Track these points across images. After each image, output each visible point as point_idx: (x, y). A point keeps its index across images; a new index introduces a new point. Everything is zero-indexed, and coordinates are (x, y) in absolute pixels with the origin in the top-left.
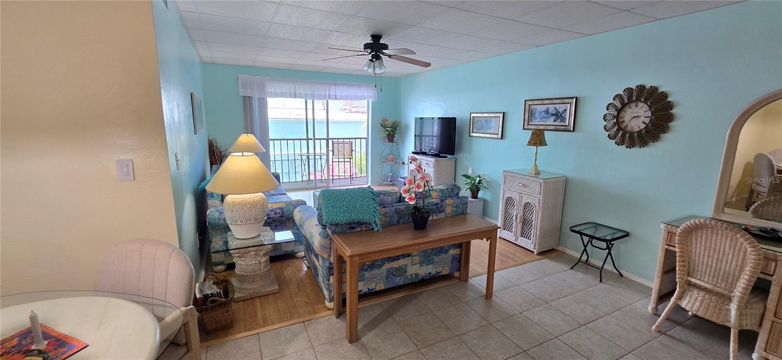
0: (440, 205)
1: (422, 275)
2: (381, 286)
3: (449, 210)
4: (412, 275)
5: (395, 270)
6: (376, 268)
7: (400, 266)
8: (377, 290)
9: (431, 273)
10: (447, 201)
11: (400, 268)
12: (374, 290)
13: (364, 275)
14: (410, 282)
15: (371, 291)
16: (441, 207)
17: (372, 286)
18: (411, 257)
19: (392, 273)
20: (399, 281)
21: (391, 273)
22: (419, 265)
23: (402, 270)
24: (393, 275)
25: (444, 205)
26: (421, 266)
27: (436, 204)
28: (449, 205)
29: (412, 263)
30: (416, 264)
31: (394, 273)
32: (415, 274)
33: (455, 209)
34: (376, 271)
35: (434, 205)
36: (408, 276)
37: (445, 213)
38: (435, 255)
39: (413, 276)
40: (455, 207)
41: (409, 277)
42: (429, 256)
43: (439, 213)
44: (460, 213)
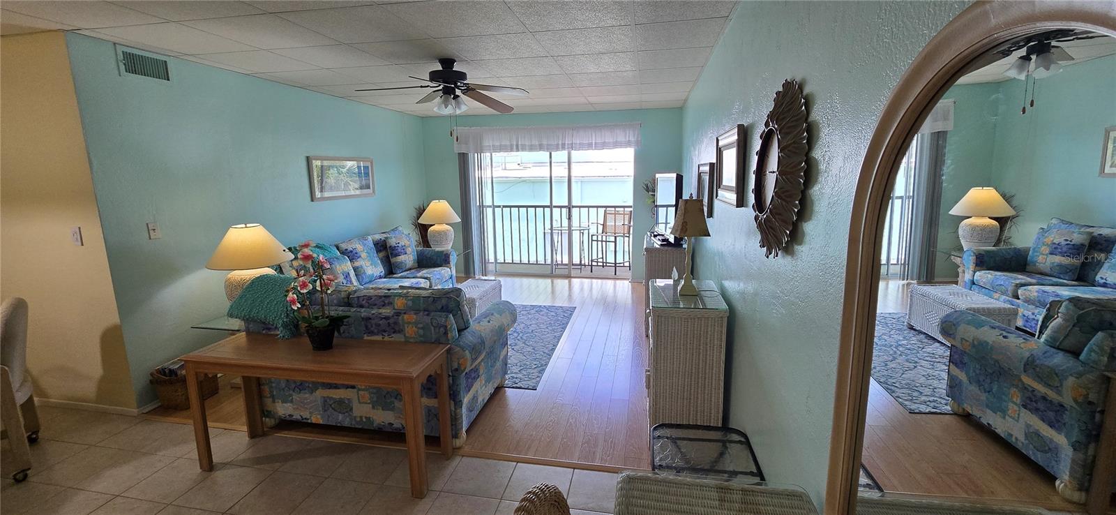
0: (391, 321)
1: (377, 422)
2: (317, 419)
3: (410, 331)
4: (361, 417)
5: (335, 402)
6: (306, 391)
7: (341, 398)
8: (314, 422)
9: (393, 424)
10: (406, 317)
11: (340, 402)
12: (309, 421)
13: (291, 395)
14: (360, 427)
15: (304, 421)
16: (395, 323)
17: (306, 414)
18: (355, 390)
19: (331, 405)
20: (341, 419)
21: (327, 404)
22: (371, 406)
23: (344, 406)
24: (333, 409)
25: (400, 322)
26: (373, 408)
27: (387, 318)
28: (409, 323)
29: (359, 400)
30: (366, 403)
31: (333, 406)
32: (366, 418)
33: (421, 332)
34: (307, 395)
35: (382, 319)
36: (355, 417)
37: (405, 336)
38: (396, 398)
39: (364, 420)
40: (422, 328)
41: (358, 419)
42: (385, 396)
43: (394, 332)
44: (433, 341)
